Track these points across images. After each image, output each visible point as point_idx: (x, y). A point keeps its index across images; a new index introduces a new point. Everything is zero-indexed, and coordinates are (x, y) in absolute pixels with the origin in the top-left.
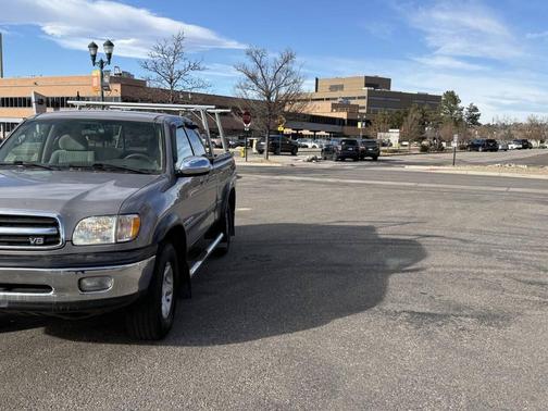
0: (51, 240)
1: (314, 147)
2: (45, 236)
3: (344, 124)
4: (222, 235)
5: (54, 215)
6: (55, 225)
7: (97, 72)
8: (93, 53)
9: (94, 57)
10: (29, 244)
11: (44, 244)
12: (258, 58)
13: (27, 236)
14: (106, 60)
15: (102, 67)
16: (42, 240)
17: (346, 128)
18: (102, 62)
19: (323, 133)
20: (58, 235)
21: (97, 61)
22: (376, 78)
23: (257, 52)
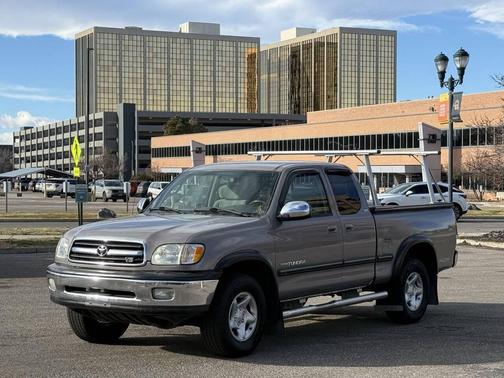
0: (138, 259)
2: (135, 257)
4: (386, 293)
5: (141, 242)
6: (142, 249)
7: (444, 95)
8: (440, 68)
9: (442, 74)
10: (124, 262)
11: (134, 262)
13: (124, 256)
14: (457, 77)
15: (452, 89)
16: (131, 259)
18: (452, 82)
20: (142, 256)
21: (446, 80)
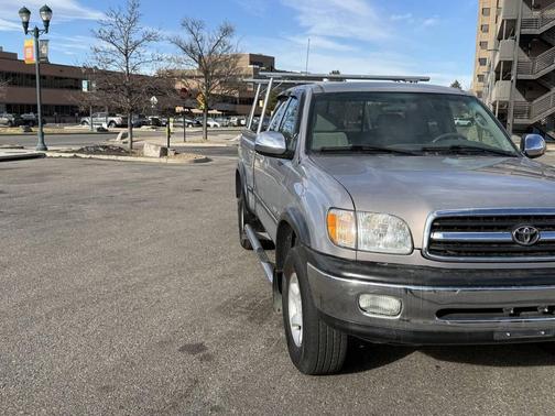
1: (215, 126)
3: (236, 103)
7: (30, 41)
8: (25, 19)
9: (26, 24)
12: (195, 31)
14: (42, 28)
15: (37, 36)
17: (238, 106)
18: (37, 31)
19: (215, 112)
21: (30, 29)
22: (260, 56)
23: (193, 23)
